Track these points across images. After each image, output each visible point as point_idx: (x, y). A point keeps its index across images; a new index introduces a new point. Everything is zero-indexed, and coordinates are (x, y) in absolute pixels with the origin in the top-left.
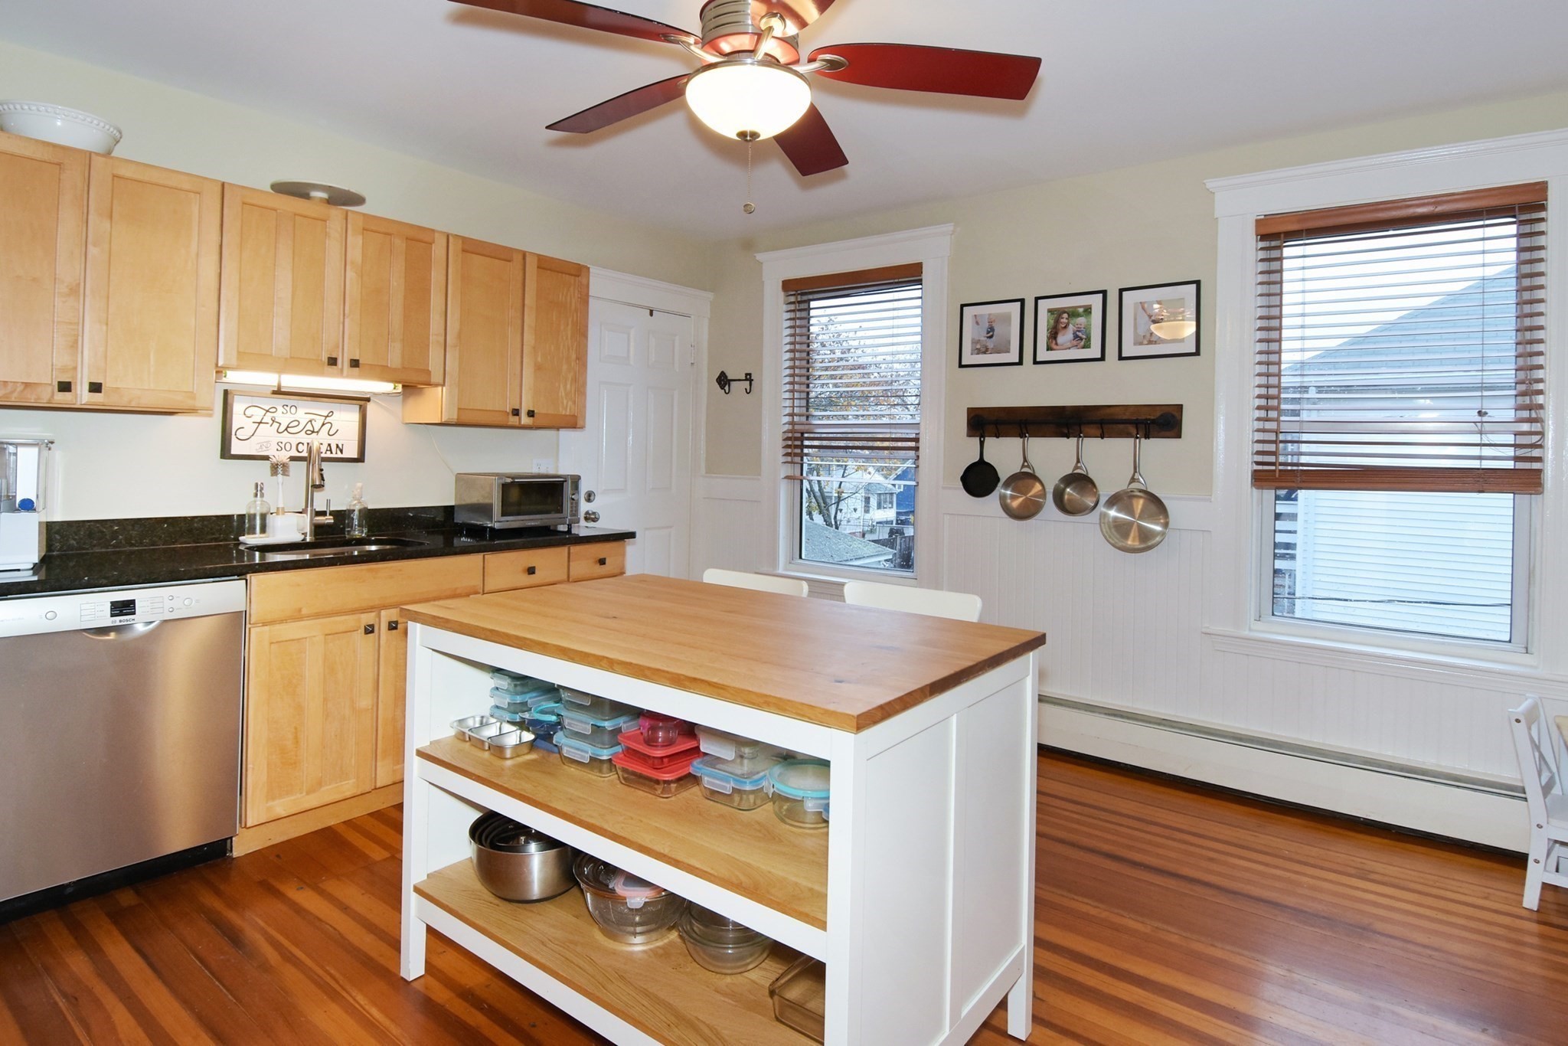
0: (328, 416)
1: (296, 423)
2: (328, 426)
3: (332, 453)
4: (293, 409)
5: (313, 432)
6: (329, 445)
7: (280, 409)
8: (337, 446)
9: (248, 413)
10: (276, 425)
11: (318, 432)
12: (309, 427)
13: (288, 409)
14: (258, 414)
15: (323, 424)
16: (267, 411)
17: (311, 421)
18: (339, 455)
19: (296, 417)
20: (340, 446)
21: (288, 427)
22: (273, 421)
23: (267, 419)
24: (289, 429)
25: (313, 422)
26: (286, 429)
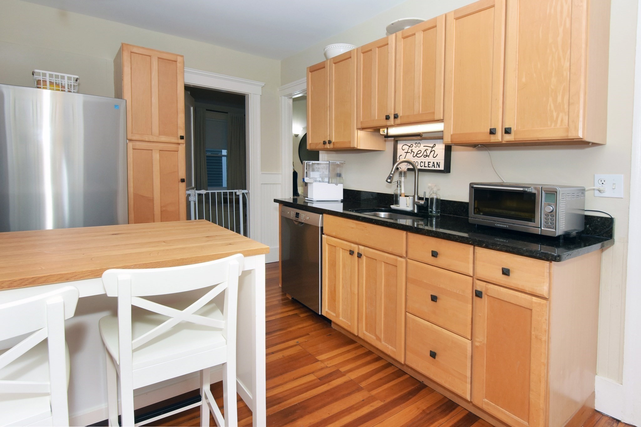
0: (433, 147)
1: (420, 152)
2: (433, 152)
3: (434, 167)
4: (419, 144)
5: (427, 156)
6: (434, 163)
7: (414, 145)
8: (437, 163)
9: (403, 148)
10: (413, 153)
11: (428, 156)
12: (425, 154)
13: (417, 145)
14: (406, 147)
15: (431, 152)
16: (410, 147)
17: (426, 150)
18: (438, 169)
19: (420, 149)
20: (439, 164)
21: (417, 154)
22: (412, 151)
23: (410, 151)
24: (417, 155)
25: (427, 150)
26: (416, 155)
